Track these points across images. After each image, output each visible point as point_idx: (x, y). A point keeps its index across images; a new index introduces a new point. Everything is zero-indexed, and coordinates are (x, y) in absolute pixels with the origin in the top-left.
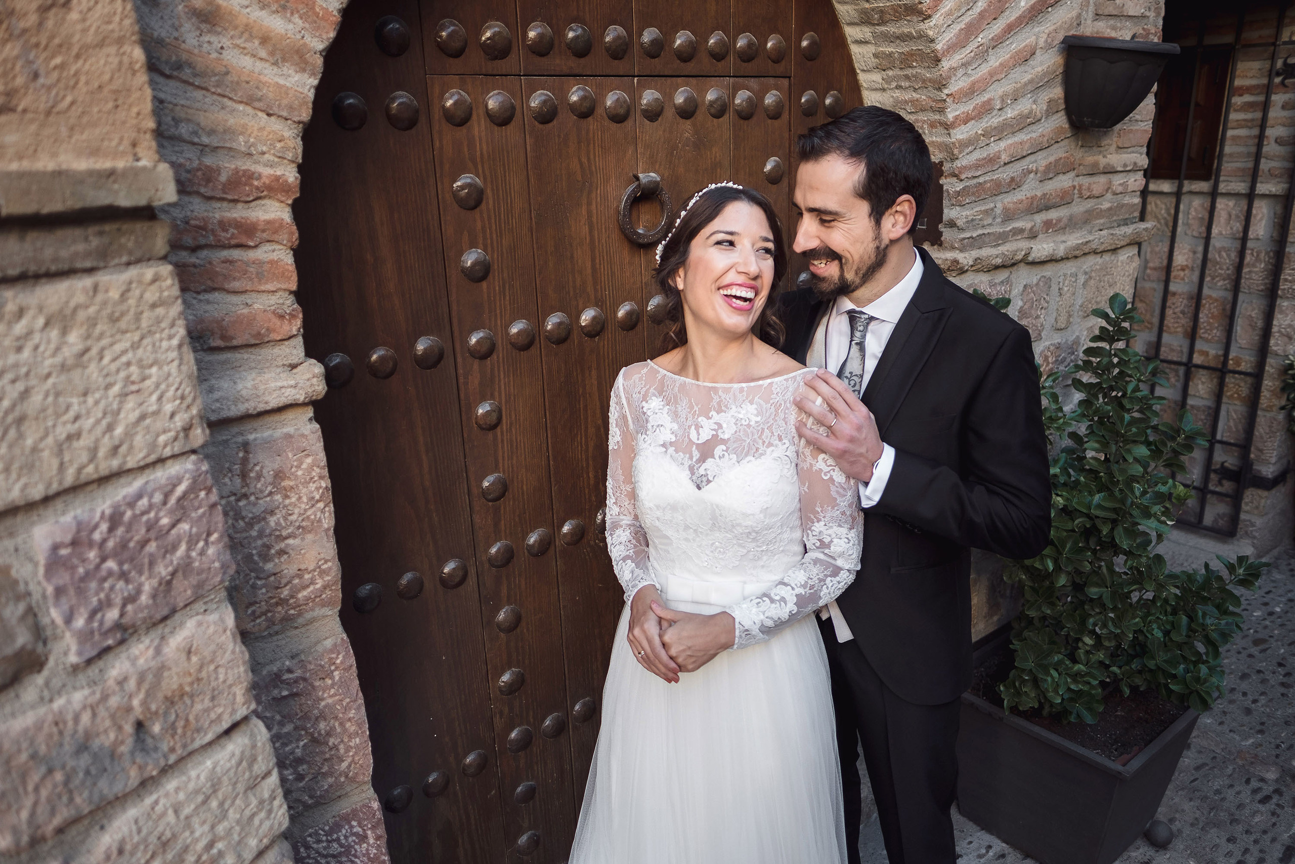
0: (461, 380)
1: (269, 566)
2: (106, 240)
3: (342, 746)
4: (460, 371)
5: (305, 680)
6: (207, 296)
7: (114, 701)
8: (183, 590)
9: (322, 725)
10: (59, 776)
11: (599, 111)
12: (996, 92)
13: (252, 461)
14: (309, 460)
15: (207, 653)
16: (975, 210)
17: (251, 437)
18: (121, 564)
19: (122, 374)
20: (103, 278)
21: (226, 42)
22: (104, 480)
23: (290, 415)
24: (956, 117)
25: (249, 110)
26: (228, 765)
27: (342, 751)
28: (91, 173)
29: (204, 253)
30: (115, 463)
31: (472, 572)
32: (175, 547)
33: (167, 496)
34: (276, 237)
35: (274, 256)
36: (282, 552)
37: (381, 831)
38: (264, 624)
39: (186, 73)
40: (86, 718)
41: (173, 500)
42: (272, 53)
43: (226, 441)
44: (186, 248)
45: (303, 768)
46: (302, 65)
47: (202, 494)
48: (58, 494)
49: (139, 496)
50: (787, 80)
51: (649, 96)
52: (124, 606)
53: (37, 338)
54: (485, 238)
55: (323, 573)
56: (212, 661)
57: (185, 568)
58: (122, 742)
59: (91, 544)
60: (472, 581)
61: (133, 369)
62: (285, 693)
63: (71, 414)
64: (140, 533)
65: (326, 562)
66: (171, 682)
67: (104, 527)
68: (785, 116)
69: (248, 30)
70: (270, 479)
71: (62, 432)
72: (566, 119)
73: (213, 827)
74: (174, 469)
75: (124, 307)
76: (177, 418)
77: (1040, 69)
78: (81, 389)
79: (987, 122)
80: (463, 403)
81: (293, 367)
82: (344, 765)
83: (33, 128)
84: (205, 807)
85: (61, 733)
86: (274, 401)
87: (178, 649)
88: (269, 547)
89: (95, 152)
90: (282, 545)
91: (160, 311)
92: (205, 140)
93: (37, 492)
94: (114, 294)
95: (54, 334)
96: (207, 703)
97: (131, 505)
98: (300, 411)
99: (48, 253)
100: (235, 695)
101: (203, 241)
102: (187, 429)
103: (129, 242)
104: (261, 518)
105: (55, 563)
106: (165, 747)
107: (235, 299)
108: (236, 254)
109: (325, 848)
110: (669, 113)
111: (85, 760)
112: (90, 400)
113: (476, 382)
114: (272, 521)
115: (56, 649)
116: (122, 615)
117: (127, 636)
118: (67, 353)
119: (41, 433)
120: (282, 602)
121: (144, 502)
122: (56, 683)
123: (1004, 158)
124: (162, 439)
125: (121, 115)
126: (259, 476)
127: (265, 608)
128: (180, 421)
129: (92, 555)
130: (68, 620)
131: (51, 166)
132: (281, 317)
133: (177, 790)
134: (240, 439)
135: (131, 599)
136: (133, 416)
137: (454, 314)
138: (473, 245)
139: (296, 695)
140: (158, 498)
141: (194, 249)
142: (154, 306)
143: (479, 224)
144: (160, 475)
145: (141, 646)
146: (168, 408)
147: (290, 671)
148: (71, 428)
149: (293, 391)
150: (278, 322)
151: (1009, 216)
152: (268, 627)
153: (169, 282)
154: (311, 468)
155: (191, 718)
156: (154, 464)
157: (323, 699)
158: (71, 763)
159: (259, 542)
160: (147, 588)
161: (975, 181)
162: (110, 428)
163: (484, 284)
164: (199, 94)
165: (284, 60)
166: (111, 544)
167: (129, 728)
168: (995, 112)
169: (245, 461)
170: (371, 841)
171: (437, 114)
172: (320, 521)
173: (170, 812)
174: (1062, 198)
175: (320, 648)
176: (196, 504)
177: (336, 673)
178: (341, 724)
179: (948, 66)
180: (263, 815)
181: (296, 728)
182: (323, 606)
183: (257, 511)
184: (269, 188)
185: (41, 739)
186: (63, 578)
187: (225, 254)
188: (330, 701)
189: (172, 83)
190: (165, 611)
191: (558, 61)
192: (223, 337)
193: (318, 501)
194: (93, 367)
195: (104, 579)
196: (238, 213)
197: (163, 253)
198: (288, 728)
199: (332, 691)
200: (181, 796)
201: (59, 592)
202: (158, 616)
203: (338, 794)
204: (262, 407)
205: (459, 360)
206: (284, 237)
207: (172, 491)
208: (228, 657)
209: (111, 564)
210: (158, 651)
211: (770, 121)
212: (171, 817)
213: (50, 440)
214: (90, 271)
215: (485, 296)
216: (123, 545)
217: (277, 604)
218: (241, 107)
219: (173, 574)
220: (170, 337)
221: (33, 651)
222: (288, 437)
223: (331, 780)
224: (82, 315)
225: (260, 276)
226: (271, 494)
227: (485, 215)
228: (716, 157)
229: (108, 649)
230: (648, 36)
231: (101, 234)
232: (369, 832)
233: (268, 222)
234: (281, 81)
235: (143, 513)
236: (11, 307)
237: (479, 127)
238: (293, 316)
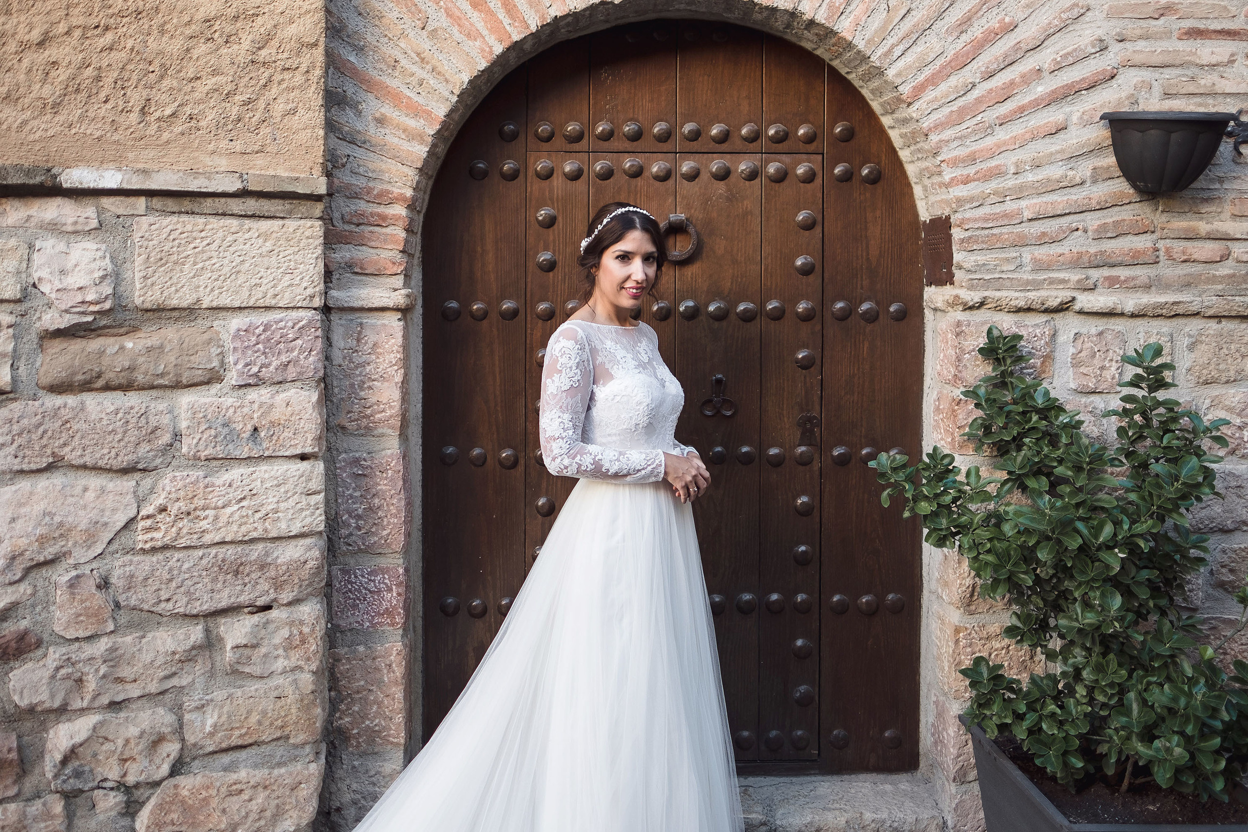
0: (529, 331)
1: (362, 393)
2: (293, 206)
3: (385, 520)
4: (529, 326)
5: (371, 468)
6: (359, 248)
7: (246, 410)
8: (291, 373)
9: (376, 501)
10: (213, 432)
11: (646, 174)
12: (1009, 160)
13: (364, 334)
14: (393, 341)
15: (297, 408)
16: (988, 256)
17: (365, 321)
18: (265, 348)
19: (286, 264)
20: (286, 222)
21: (388, 131)
22: (268, 308)
23: (388, 314)
24: (952, 179)
25: (394, 162)
26: (295, 474)
27: (385, 523)
28: (288, 178)
29: (362, 227)
30: (273, 302)
31: (522, 462)
32: (292, 350)
33: (294, 324)
34: (396, 223)
35: (395, 232)
36: (370, 388)
37: (402, 590)
38: (355, 427)
39: (367, 145)
40: (231, 410)
41: (297, 327)
42: (407, 136)
43: (352, 320)
44: (354, 224)
45: (361, 522)
46: (422, 141)
47: (313, 330)
48: (245, 308)
49: (281, 321)
50: (820, 157)
51: (686, 167)
52: (261, 367)
53: (253, 240)
54: (554, 246)
55: (391, 407)
56: (298, 414)
57: (296, 361)
58: (244, 432)
59: (254, 334)
60: (521, 468)
61: (292, 263)
62: (360, 472)
63: (259, 275)
64: (277, 337)
65: (394, 401)
66: (275, 415)
67: (261, 328)
68: (818, 181)
69: (397, 126)
70: (371, 346)
71: (254, 281)
72: (620, 179)
73: (278, 502)
74: (302, 313)
75: (294, 236)
76: (308, 290)
77: (1075, 141)
78: (266, 266)
79: (999, 184)
80: (528, 346)
81: (395, 290)
82: (385, 533)
83: (269, 159)
84: (277, 489)
85: (219, 413)
86: (377, 304)
87: (282, 400)
88: (364, 383)
89: (293, 170)
90: (371, 384)
91: (311, 241)
92: (370, 175)
93: (237, 304)
94: (291, 230)
95: (261, 241)
96: (291, 434)
97: (277, 323)
98: (394, 313)
99: (266, 207)
100: (307, 438)
101: (361, 221)
102: (312, 297)
103: (303, 209)
104: (363, 365)
105: (236, 336)
106: (264, 445)
107: (372, 251)
108: (377, 229)
109: (366, 583)
110: (704, 176)
111: (226, 431)
112: (269, 271)
113: (539, 334)
114: (368, 368)
115: (229, 375)
116: (259, 372)
117: (260, 383)
118: (264, 250)
119: (245, 280)
120: (367, 417)
121: (283, 323)
122: (225, 391)
123: (1027, 214)
124: (298, 298)
125: (308, 156)
126: (366, 343)
127: (357, 417)
128: (310, 291)
129: (254, 339)
130: (235, 364)
131: (273, 173)
132: (394, 263)
133: (266, 471)
134: (359, 321)
135: (267, 366)
136: (286, 284)
137: (528, 289)
138: (546, 249)
139: (365, 475)
140: (290, 324)
141: (358, 225)
142: (308, 238)
143: (551, 238)
144: (294, 314)
145: (266, 391)
146: (305, 284)
147: (365, 460)
148: (258, 281)
149: (388, 300)
150: (391, 265)
151: (1040, 266)
152: (357, 430)
153: (318, 229)
154: (393, 345)
155: (281, 438)
156: (293, 308)
157: (380, 485)
158: (220, 429)
159: (359, 378)
160: (274, 364)
161: (986, 232)
162: (274, 286)
163: (551, 274)
164: (372, 154)
165: (413, 139)
166: (262, 337)
167: (249, 427)
168: (1010, 176)
169: (360, 333)
170: (395, 594)
171: (531, 173)
172: (393, 376)
173: (259, 480)
174: (1133, 257)
175: (383, 453)
176: (308, 333)
177: (390, 472)
178: (387, 505)
179: (937, 139)
180: (308, 512)
181: (361, 496)
182: (389, 428)
183: (361, 360)
184: (397, 199)
185: (210, 410)
186: (238, 344)
187: (372, 228)
188: (384, 488)
189: (361, 149)
190: (280, 379)
191: (616, 144)
192: (361, 268)
193: (394, 365)
194: (274, 257)
195: (256, 352)
196: (381, 209)
197: (318, 216)
198: (357, 494)
199: (385, 482)
200: (266, 476)
201: (235, 349)
202: (276, 380)
203: (380, 551)
204: (370, 305)
205: (529, 318)
206: (401, 223)
207: (297, 323)
208: (307, 416)
209: (260, 346)
210: (272, 397)
211: (802, 185)
212: (258, 483)
213: (248, 283)
214: (283, 218)
215: (551, 281)
216: (269, 340)
217: (364, 417)
218: (390, 161)
219: (289, 362)
220: (313, 253)
221: (218, 372)
222: (384, 325)
223: (376, 539)
224: (274, 235)
225: (385, 241)
226: (370, 354)
227: (556, 232)
228: (747, 208)
229: (250, 385)
230: (688, 128)
231: (291, 203)
232: (394, 587)
233: (394, 215)
234: (410, 149)
235: (281, 329)
236: (246, 227)
237: (557, 181)
238: (400, 264)
